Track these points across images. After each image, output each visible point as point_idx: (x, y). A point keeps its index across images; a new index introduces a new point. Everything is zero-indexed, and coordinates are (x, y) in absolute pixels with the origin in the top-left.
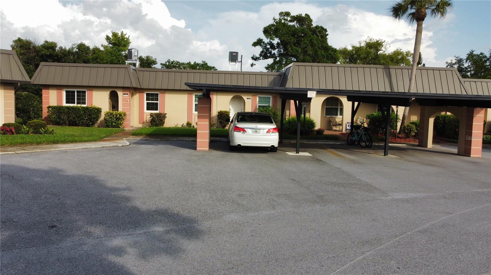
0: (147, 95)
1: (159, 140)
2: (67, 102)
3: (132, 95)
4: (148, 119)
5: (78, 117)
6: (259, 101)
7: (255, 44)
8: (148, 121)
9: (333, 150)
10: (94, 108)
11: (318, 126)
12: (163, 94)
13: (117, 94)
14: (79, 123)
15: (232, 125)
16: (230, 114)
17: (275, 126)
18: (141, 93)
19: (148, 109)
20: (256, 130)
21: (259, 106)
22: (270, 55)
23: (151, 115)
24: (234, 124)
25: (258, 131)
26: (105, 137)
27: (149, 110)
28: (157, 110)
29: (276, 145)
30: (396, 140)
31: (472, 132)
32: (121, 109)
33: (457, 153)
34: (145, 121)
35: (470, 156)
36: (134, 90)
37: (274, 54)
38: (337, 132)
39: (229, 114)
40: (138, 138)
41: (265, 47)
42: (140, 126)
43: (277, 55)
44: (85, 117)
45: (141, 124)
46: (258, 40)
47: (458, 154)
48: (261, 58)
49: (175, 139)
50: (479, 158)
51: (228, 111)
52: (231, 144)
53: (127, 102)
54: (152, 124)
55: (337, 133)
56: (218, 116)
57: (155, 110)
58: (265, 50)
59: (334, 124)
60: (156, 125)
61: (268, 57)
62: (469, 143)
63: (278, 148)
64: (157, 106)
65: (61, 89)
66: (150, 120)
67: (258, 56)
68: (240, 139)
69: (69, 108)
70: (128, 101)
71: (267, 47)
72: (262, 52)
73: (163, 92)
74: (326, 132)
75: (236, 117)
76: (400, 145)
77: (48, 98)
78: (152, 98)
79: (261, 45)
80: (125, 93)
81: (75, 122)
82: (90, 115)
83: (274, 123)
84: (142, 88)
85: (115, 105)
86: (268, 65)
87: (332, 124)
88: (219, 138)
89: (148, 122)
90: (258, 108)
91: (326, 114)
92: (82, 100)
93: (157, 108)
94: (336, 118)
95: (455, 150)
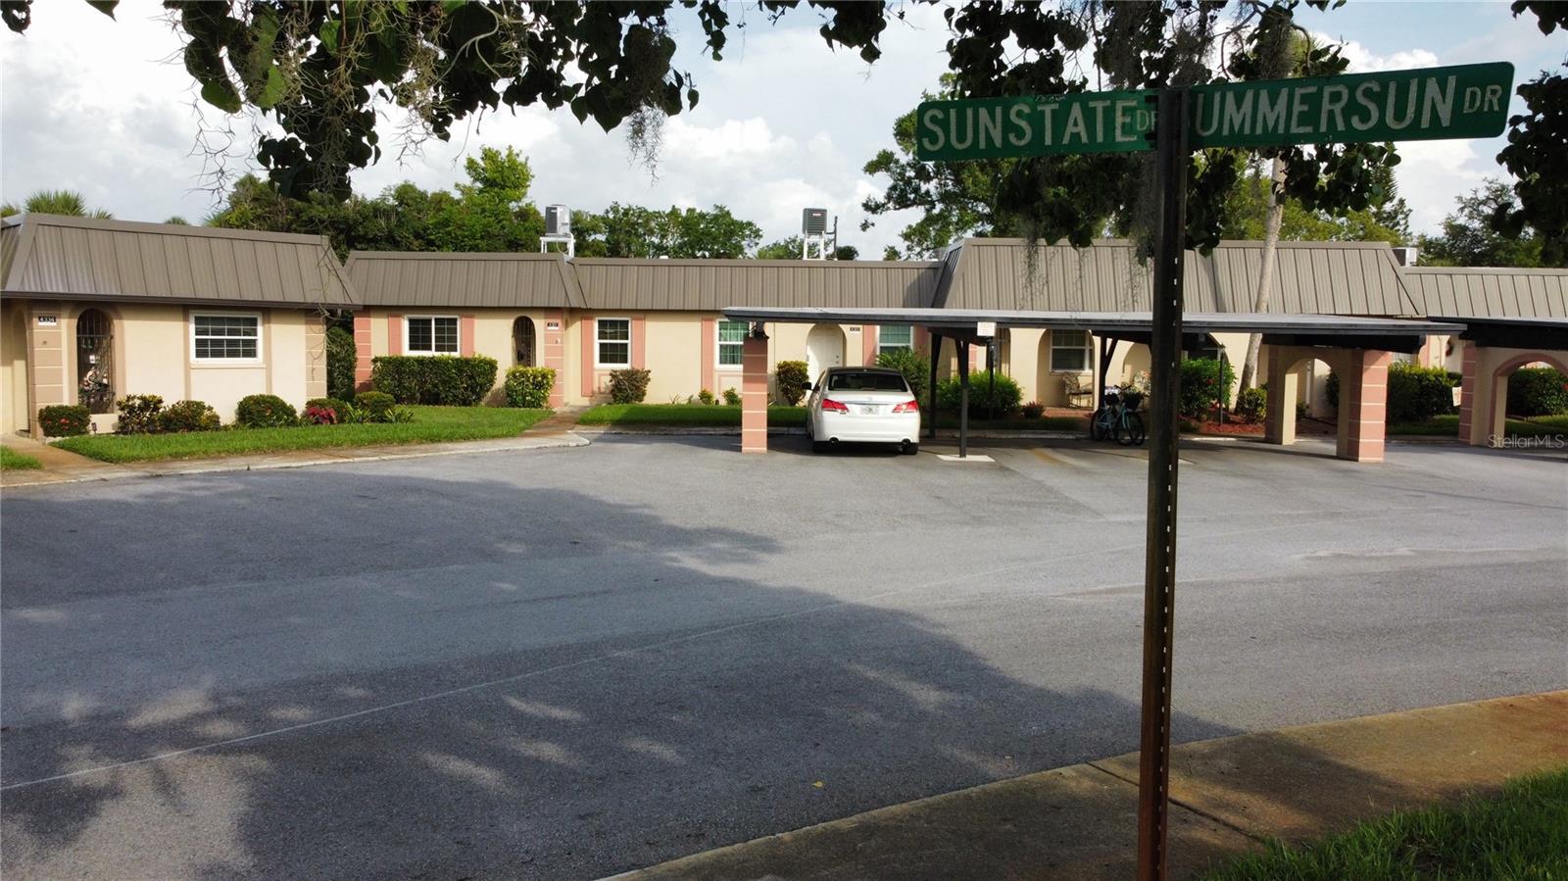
0: (602, 324)
1: (647, 433)
2: (412, 347)
3: (567, 325)
4: (603, 386)
5: (444, 382)
6: (881, 335)
7: (872, 168)
8: (603, 390)
9: (1048, 452)
10: (481, 361)
11: (1029, 396)
12: (639, 322)
13: (532, 324)
14: (447, 397)
15: (817, 396)
16: (808, 368)
17: (909, 397)
18: (585, 319)
19: (603, 359)
20: (870, 407)
21: (881, 347)
22: (915, 198)
23: (614, 375)
24: (823, 394)
25: (874, 407)
26: (524, 429)
27: (606, 362)
28: (626, 362)
29: (914, 438)
30: (1221, 428)
31: (1360, 406)
32: (541, 361)
33: (1335, 454)
34: (596, 389)
35: (1357, 461)
36: (571, 313)
37: (928, 192)
38: (1079, 411)
39: (806, 370)
40: (600, 430)
41: (902, 174)
42: (585, 402)
43: (934, 198)
44: (462, 383)
45: (587, 398)
46: (879, 156)
47: (1337, 458)
48: (891, 205)
49: (683, 431)
50: (1377, 463)
51: (804, 361)
52: (817, 438)
53: (557, 342)
54: (615, 396)
55: (1080, 414)
56: (779, 374)
57: (621, 362)
58: (901, 183)
59: (1073, 392)
60: (627, 400)
61: (909, 203)
62: (1355, 430)
63: (920, 448)
64: (626, 351)
65: (398, 316)
66: (611, 388)
67: (881, 199)
68: (834, 426)
69: (422, 361)
70: (559, 340)
71: (907, 174)
72: (893, 188)
73: (642, 316)
74: (1050, 412)
75: (826, 379)
76: (1222, 439)
77: (367, 338)
78: (612, 331)
79: (888, 170)
80: (548, 321)
81: (438, 394)
82: (471, 377)
83: (910, 392)
84: (590, 309)
85: (522, 351)
86: (910, 227)
87: (1067, 392)
88: (786, 429)
89: (604, 393)
90: (878, 353)
91: (1055, 367)
92: (447, 341)
93: (626, 356)
94: (1079, 374)
95: (1331, 448)
